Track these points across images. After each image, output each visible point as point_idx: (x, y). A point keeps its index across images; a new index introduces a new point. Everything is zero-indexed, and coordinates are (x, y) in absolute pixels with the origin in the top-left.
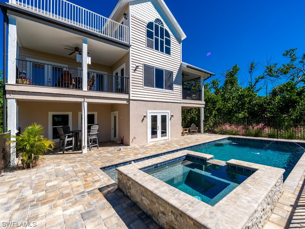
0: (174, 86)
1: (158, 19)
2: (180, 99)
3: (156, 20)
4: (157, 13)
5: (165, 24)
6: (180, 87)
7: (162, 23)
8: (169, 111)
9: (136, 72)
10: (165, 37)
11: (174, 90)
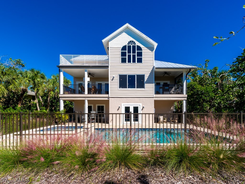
0: (145, 85)
1: (131, 41)
2: (153, 94)
3: (129, 42)
4: (130, 37)
5: (137, 42)
6: (153, 85)
7: (134, 42)
8: (141, 104)
9: (113, 80)
10: (136, 51)
11: (145, 88)
